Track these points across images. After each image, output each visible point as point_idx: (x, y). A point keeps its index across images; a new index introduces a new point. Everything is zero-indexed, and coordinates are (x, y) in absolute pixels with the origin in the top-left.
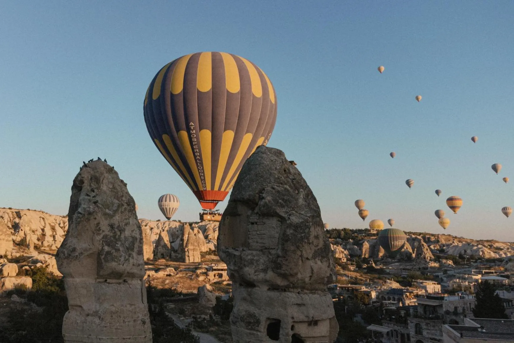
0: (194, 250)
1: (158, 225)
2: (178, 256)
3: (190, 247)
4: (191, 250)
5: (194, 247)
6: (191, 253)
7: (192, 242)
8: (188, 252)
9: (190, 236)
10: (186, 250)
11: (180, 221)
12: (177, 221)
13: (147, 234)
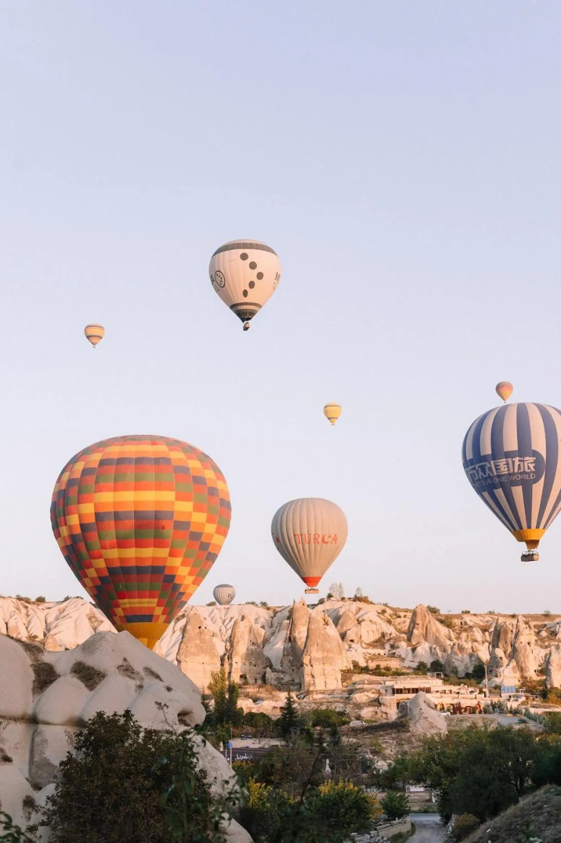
0: (324, 661)
1: (212, 615)
2: (282, 679)
3: (315, 652)
4: (317, 659)
5: (325, 654)
6: (317, 669)
7: (319, 641)
8: (312, 666)
9: (312, 627)
10: (306, 660)
11: (264, 604)
12: (257, 605)
13: (203, 627)
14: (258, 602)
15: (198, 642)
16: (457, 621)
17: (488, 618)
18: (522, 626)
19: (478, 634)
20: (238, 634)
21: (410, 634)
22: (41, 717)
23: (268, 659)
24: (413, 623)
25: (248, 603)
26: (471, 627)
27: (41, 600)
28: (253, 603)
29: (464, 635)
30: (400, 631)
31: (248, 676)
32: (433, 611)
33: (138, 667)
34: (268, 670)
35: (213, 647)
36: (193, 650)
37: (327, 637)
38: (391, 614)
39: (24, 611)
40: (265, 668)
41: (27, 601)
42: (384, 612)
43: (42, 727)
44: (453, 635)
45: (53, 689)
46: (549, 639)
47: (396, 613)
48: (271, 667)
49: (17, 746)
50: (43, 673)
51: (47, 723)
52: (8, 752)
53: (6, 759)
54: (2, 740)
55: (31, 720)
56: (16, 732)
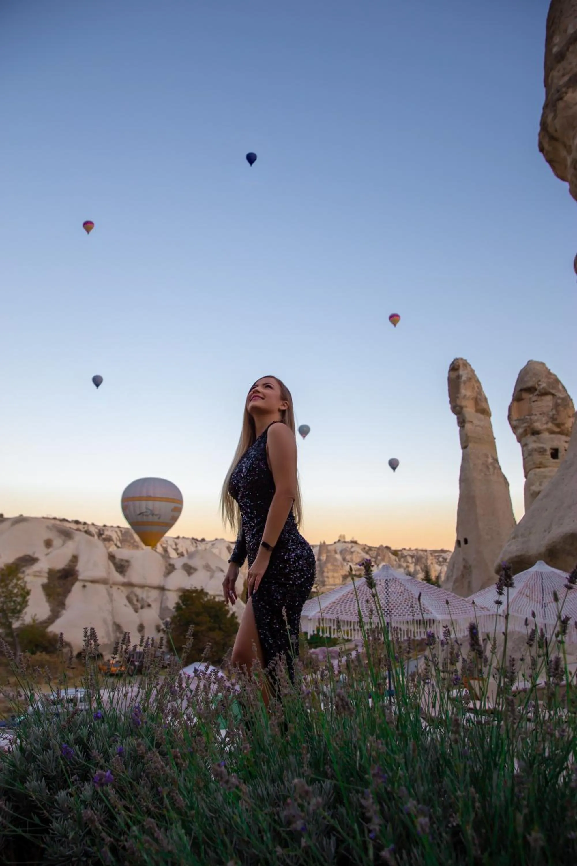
16: (399, 553)
17: (414, 552)
18: (429, 555)
19: (409, 559)
21: (376, 558)
22: (166, 587)
24: (378, 554)
26: (406, 556)
27: (203, 540)
29: (402, 560)
30: (372, 557)
32: (388, 548)
33: (213, 567)
37: (336, 560)
38: (368, 550)
39: (195, 544)
41: (197, 540)
42: (364, 548)
43: (167, 593)
44: (397, 560)
45: (173, 575)
46: (443, 562)
47: (370, 549)
49: (155, 600)
50: (169, 567)
51: (169, 590)
52: (151, 603)
53: (149, 606)
54: (148, 597)
55: (162, 589)
56: (154, 594)
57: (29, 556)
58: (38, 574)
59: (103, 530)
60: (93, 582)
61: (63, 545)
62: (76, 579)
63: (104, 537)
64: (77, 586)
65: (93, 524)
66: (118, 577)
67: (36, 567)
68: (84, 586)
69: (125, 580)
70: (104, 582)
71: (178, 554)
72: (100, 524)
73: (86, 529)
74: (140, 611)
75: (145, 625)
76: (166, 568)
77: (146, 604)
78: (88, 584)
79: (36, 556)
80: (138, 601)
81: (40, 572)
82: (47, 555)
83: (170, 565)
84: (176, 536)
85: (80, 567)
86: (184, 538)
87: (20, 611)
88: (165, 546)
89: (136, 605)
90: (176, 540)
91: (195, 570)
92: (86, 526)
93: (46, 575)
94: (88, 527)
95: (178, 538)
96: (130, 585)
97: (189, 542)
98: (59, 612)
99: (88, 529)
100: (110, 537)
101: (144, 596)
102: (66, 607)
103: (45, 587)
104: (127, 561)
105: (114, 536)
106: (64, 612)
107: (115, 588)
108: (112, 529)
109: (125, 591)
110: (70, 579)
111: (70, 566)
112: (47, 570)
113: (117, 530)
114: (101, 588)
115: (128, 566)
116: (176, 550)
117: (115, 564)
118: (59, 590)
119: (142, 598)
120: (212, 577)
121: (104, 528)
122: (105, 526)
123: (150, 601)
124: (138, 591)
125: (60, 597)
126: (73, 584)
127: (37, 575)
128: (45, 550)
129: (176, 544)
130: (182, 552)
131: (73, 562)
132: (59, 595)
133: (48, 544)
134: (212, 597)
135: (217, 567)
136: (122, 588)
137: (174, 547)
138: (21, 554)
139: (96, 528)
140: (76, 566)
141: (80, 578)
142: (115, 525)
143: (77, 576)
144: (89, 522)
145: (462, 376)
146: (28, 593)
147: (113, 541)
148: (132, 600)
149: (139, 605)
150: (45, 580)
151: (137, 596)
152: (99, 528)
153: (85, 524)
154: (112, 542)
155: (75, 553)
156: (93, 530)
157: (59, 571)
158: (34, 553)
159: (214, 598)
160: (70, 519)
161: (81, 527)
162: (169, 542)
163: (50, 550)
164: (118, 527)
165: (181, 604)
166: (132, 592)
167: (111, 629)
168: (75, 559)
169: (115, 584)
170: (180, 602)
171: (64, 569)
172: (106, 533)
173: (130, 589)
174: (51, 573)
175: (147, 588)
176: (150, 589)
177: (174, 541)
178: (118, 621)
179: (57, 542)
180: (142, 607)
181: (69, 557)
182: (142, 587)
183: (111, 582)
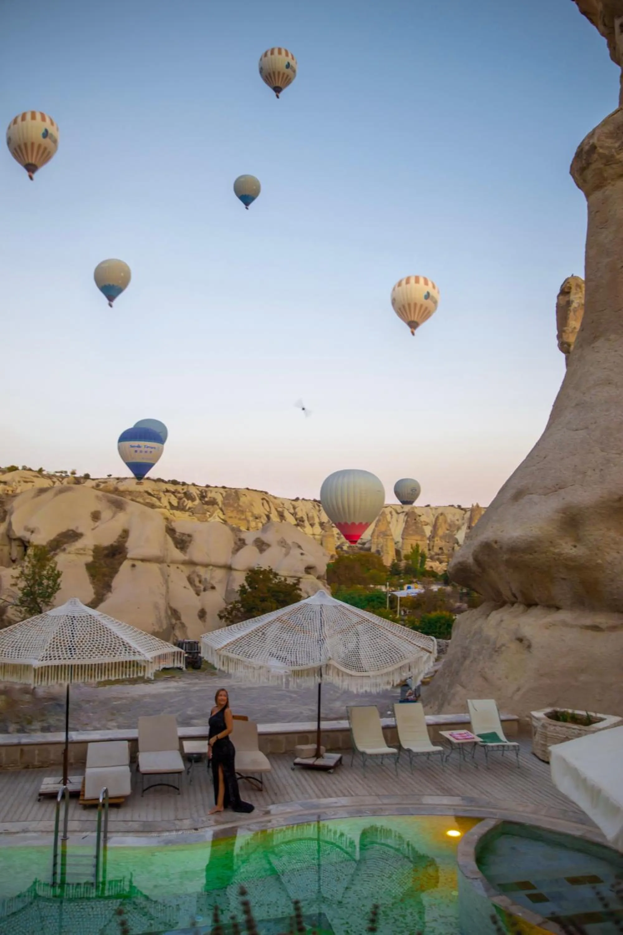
14: (456, 505)
15: (414, 527)
20: (438, 524)
22: (233, 566)
23: (456, 539)
25: (450, 506)
28: (452, 506)
31: (444, 548)
33: (289, 542)
34: (456, 545)
35: (423, 531)
36: (411, 532)
40: (454, 544)
43: (234, 573)
45: (242, 552)
48: (458, 543)
49: (220, 582)
50: (239, 543)
51: (236, 570)
52: (215, 585)
53: (213, 588)
54: (212, 578)
55: (229, 568)
56: (220, 574)
57: (73, 531)
58: (82, 552)
59: (206, 492)
60: (143, 560)
61: (113, 517)
62: (125, 558)
63: (206, 499)
64: (126, 564)
65: (194, 485)
66: (177, 554)
67: (79, 544)
68: (133, 566)
69: (186, 558)
70: (159, 560)
71: (296, 519)
72: (202, 484)
73: (185, 490)
74: (202, 594)
75: (207, 610)
76: (235, 543)
77: (209, 586)
78: (138, 563)
79: (80, 530)
80: (200, 582)
81: (84, 549)
82: (93, 529)
83: (240, 540)
84: (294, 498)
85: (130, 544)
86: (303, 499)
87: (50, 596)
88: (280, 509)
89: (199, 587)
90: (294, 503)
91: (269, 545)
92: (185, 487)
93: (92, 553)
94: (188, 488)
95: (297, 499)
96: (192, 563)
97: (310, 505)
98: (104, 595)
99: (188, 491)
100: (214, 499)
101: (208, 576)
102: (112, 590)
103: (89, 567)
104: (189, 536)
105: (219, 499)
106: (109, 594)
107: (173, 567)
108: (216, 489)
109: (186, 570)
110: (117, 557)
111: (118, 541)
112: (92, 547)
113: (222, 491)
114: (154, 567)
115: (190, 542)
116: (294, 514)
117: (174, 539)
118: (105, 570)
119: (206, 579)
120: (287, 554)
121: (207, 489)
122: (208, 486)
123: (214, 583)
124: (201, 570)
125: (106, 579)
126: (120, 564)
127: (80, 552)
128: (92, 524)
129: (294, 508)
130: (302, 517)
131: (124, 538)
132: (104, 575)
133: (96, 516)
134: (283, 579)
135: (294, 542)
136: (182, 567)
137: (292, 511)
138: (63, 529)
139: (198, 489)
140: (125, 542)
141: (129, 556)
142: (220, 485)
143: (126, 553)
144: (189, 482)
145: (573, 301)
146: (59, 575)
147: (218, 505)
148: (194, 581)
149: (202, 587)
150: (90, 559)
151: (199, 576)
152: (200, 489)
153: (184, 484)
154: (216, 506)
155: (126, 527)
156: (194, 492)
157: (106, 548)
158: (77, 528)
159: (285, 580)
160: (166, 480)
161: (179, 488)
162: (286, 506)
163: (97, 524)
164: (224, 487)
165: (247, 587)
166: (194, 572)
167: (163, 614)
168: (125, 534)
169: (173, 562)
170: (246, 584)
171: (112, 546)
172: (209, 495)
173: (192, 569)
174: (97, 550)
175: (211, 567)
176: (215, 568)
177: (291, 503)
178: (174, 605)
179: (106, 514)
180: (205, 590)
181: (118, 531)
182: (206, 565)
183: (168, 560)
